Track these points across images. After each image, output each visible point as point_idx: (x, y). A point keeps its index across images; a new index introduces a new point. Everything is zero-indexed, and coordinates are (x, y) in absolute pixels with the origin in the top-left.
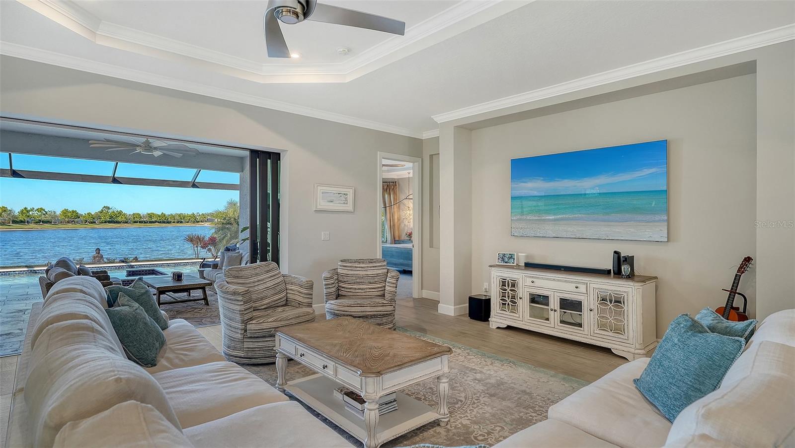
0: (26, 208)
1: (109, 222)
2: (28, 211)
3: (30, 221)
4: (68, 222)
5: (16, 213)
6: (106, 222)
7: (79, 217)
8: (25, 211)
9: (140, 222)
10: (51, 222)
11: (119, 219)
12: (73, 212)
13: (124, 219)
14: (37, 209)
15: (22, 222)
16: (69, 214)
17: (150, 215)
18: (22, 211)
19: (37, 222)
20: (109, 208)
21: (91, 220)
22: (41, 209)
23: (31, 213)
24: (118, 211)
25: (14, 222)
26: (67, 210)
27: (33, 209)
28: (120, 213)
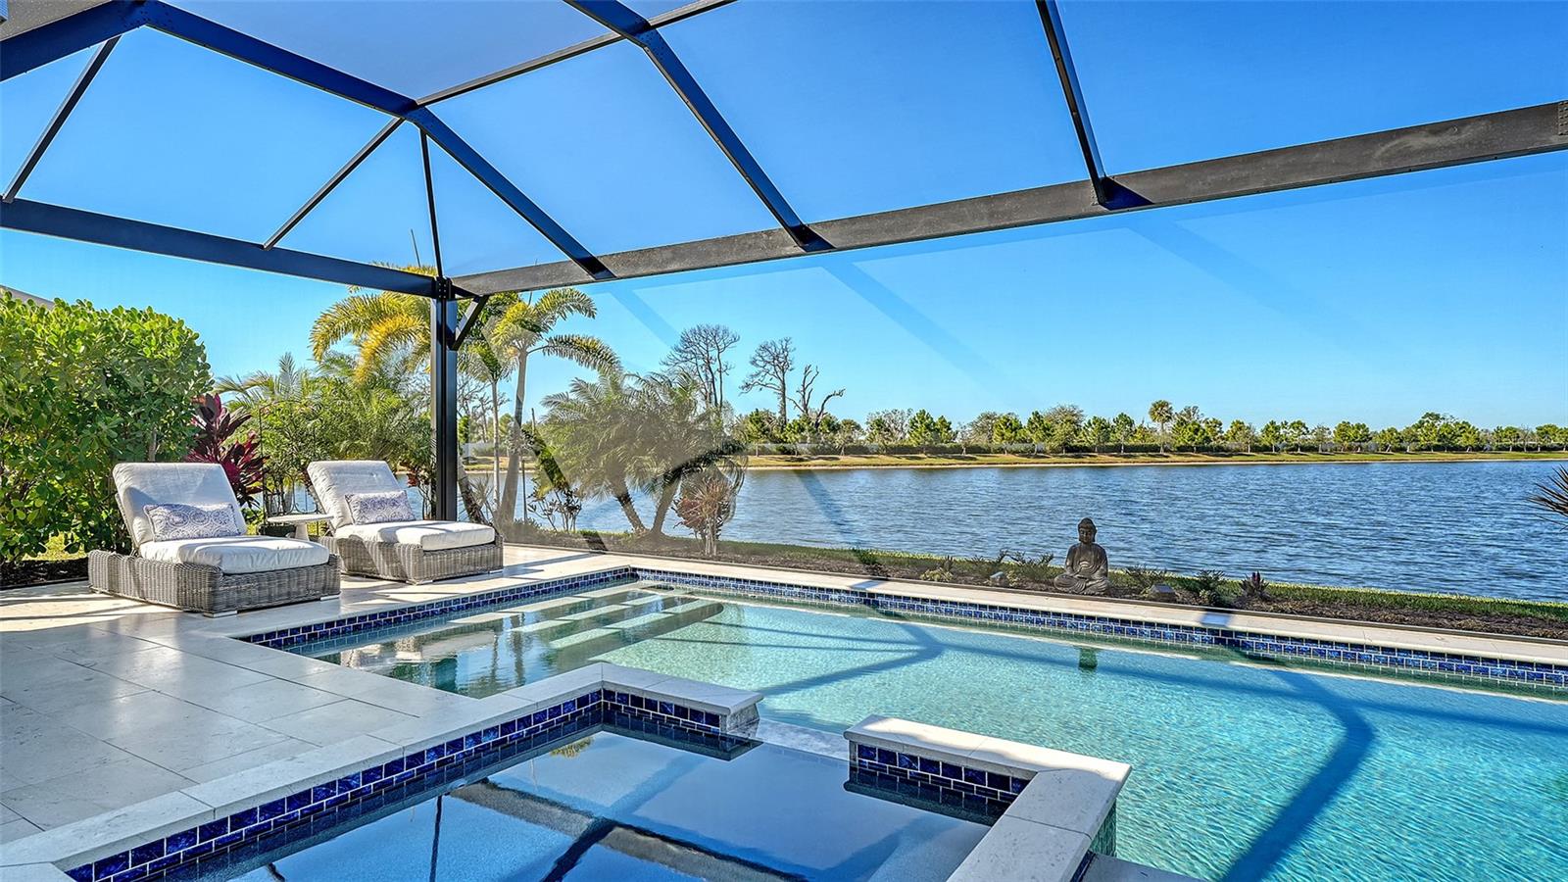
0: (1273, 423)
1: (1437, 448)
2: (1277, 429)
3: (1280, 446)
4: (1350, 449)
5: (1258, 432)
6: (1428, 449)
7: (1371, 439)
8: (1272, 428)
9: (1516, 449)
10: (1316, 450)
11: (1461, 441)
12: (1359, 427)
13: (1472, 442)
14: (1292, 424)
15: (1266, 449)
16: (1351, 433)
17: (1544, 432)
18: (1267, 428)
19: (1293, 450)
20: (1437, 417)
21: (1397, 444)
22: (1299, 423)
23: (1282, 431)
24: (1458, 423)
25: (1256, 449)
26: (1346, 424)
27: (1286, 423)
28: (1464, 427)
